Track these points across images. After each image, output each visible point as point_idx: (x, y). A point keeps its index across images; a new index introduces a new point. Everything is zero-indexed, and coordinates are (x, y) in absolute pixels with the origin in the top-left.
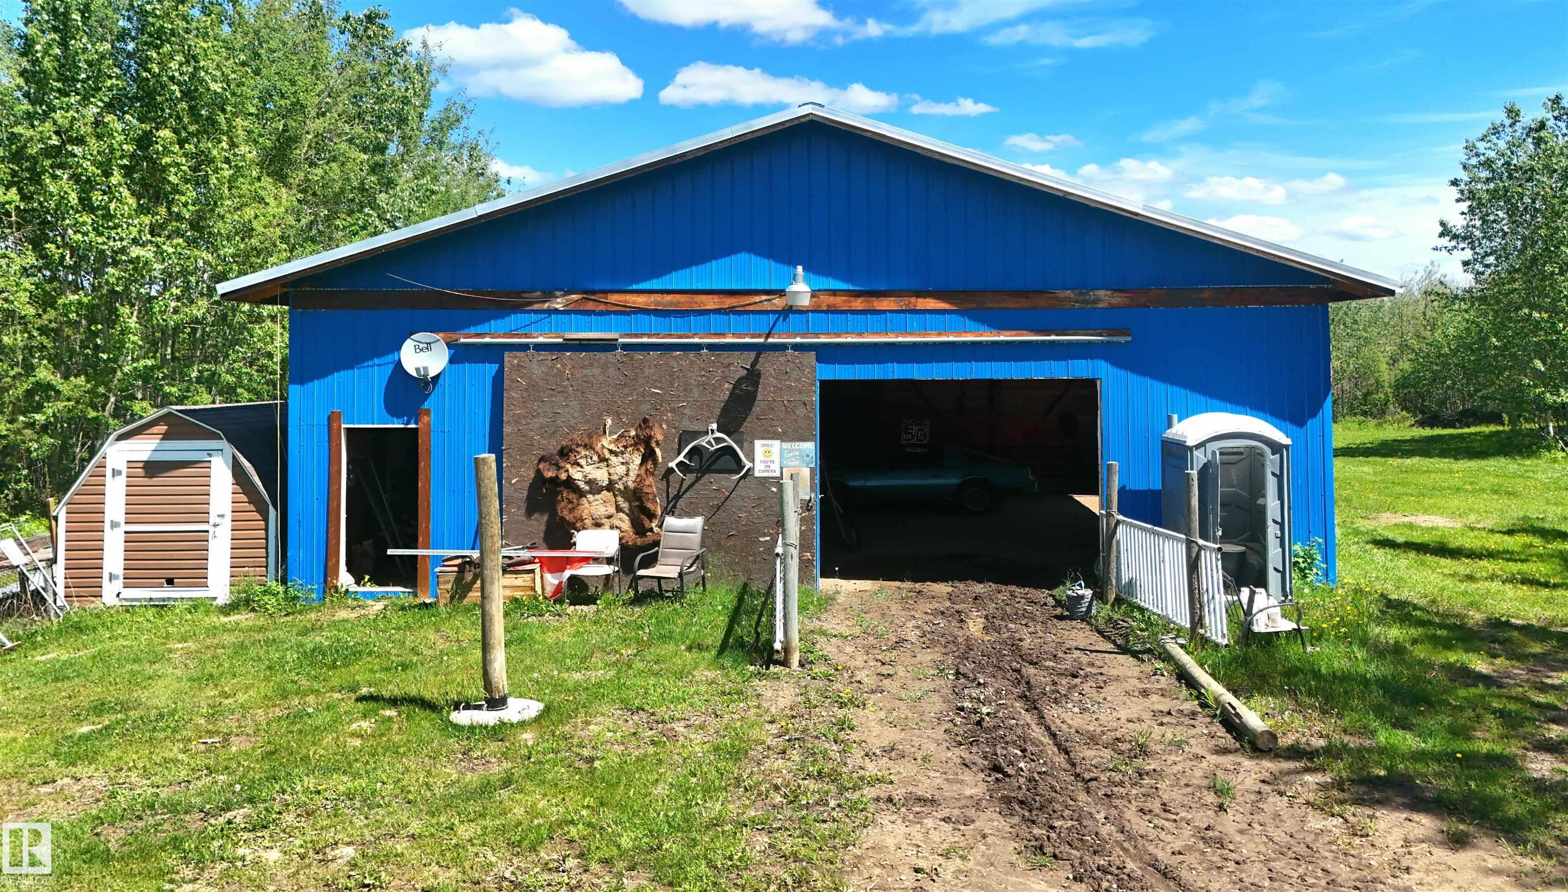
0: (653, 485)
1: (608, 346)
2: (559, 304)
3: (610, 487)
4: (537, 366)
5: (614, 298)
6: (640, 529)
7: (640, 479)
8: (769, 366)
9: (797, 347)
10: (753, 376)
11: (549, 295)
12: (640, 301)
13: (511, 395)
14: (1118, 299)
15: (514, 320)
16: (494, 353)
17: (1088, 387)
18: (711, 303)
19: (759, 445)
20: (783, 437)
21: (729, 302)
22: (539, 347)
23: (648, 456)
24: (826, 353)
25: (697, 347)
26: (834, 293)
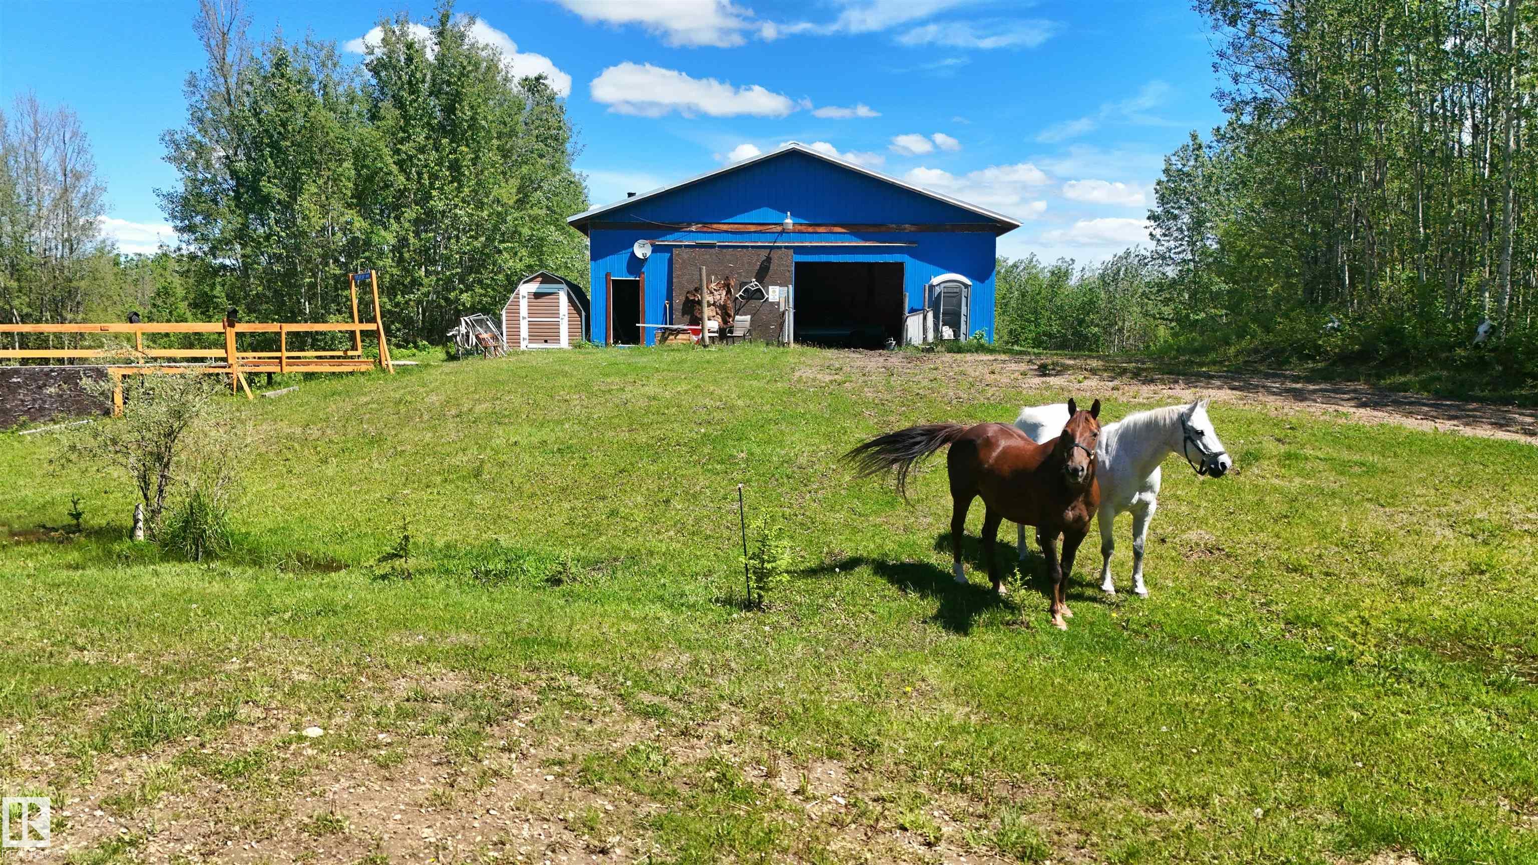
0: (730, 304)
1: (712, 246)
2: (693, 228)
3: (714, 304)
4: (686, 254)
5: (715, 226)
6: (725, 321)
7: (725, 301)
8: (775, 255)
9: (786, 247)
10: (769, 259)
11: (689, 225)
12: (725, 227)
13: (676, 266)
14: (913, 228)
15: (677, 235)
16: (668, 249)
17: (901, 265)
18: (752, 228)
19: (771, 288)
20: (781, 285)
21: (759, 228)
22: (686, 246)
23: (729, 292)
24: (798, 250)
25: (747, 247)
26: (801, 224)
